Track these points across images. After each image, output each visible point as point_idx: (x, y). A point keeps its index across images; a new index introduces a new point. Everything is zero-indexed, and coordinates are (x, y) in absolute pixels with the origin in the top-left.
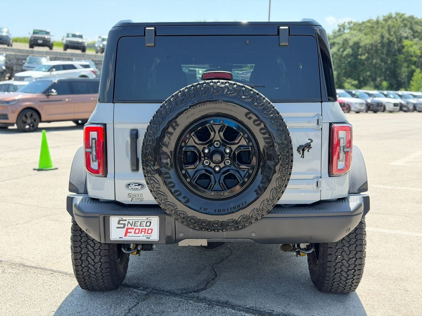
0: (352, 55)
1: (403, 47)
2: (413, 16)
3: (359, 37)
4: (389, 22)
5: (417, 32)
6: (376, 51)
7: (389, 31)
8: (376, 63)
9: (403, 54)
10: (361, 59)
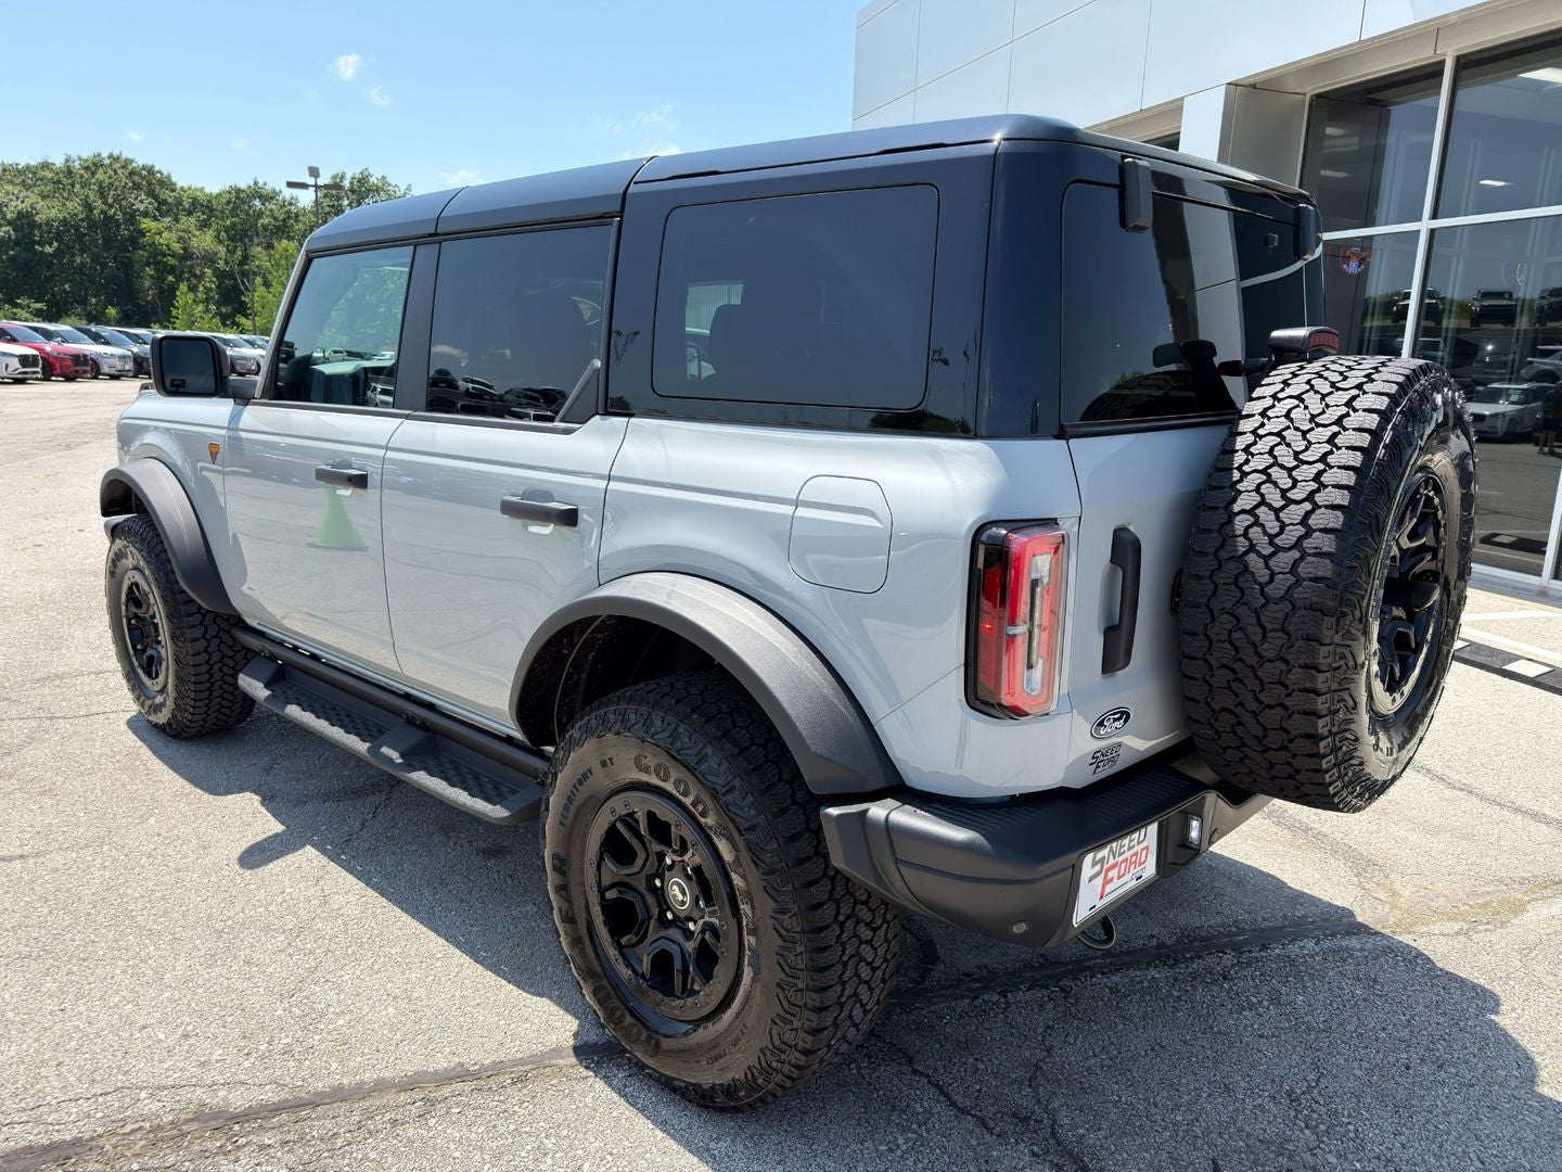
0: (17, 242)
1: (142, 233)
2: (153, 166)
3: (28, 202)
4: (100, 175)
5: (164, 202)
6: (80, 237)
7: (103, 195)
8: (83, 264)
9: (143, 248)
10: (42, 253)
